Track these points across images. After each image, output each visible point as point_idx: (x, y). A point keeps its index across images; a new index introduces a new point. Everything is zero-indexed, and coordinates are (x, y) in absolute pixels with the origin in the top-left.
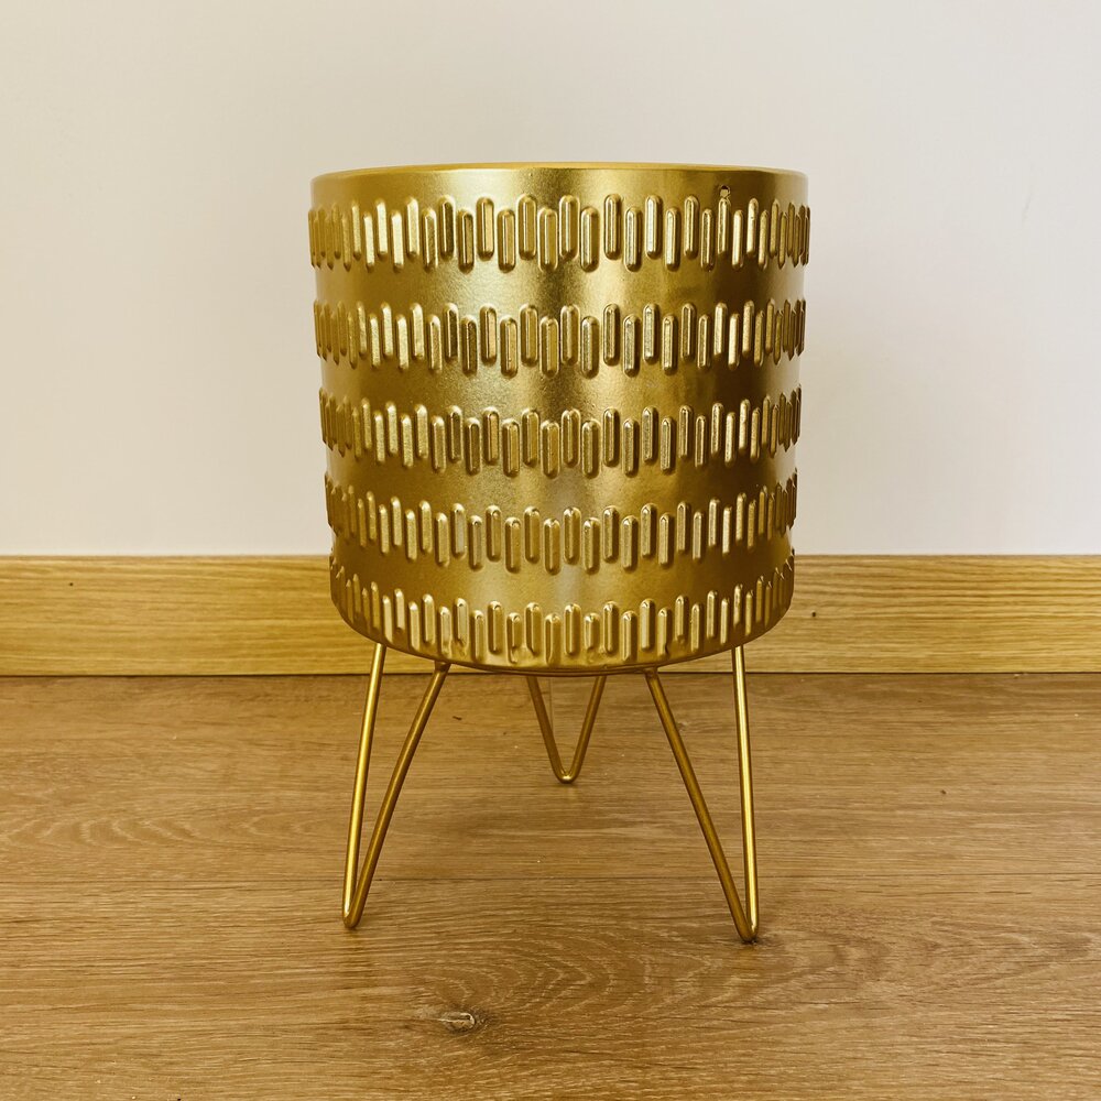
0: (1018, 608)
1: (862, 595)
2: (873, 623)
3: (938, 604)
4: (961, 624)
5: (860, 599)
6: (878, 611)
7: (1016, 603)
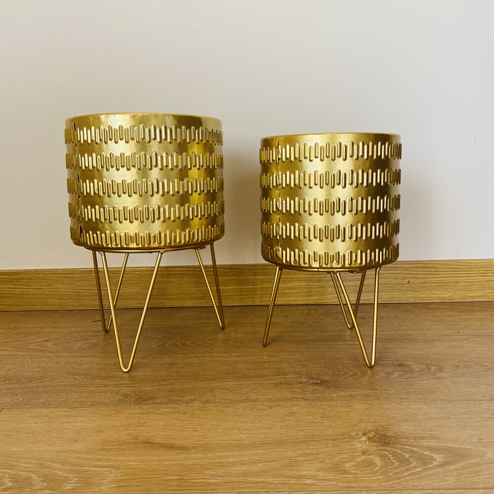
0: (481, 278)
1: (425, 274)
2: (430, 284)
3: (453, 277)
4: (461, 284)
5: (425, 276)
6: (431, 280)
7: (480, 276)
